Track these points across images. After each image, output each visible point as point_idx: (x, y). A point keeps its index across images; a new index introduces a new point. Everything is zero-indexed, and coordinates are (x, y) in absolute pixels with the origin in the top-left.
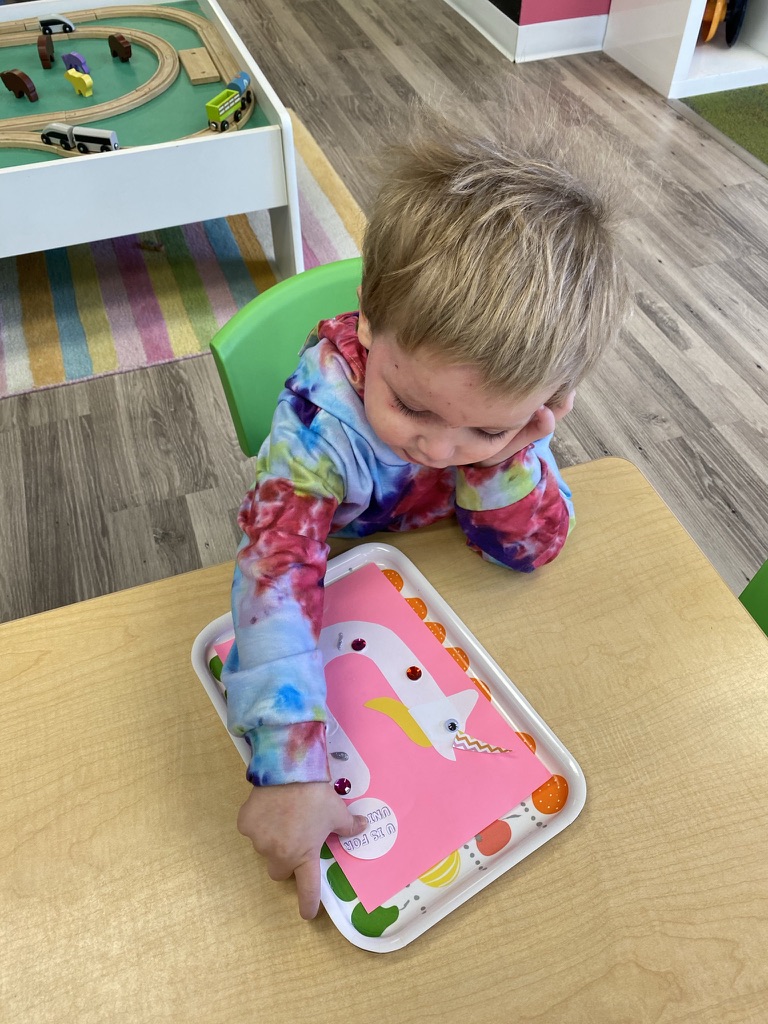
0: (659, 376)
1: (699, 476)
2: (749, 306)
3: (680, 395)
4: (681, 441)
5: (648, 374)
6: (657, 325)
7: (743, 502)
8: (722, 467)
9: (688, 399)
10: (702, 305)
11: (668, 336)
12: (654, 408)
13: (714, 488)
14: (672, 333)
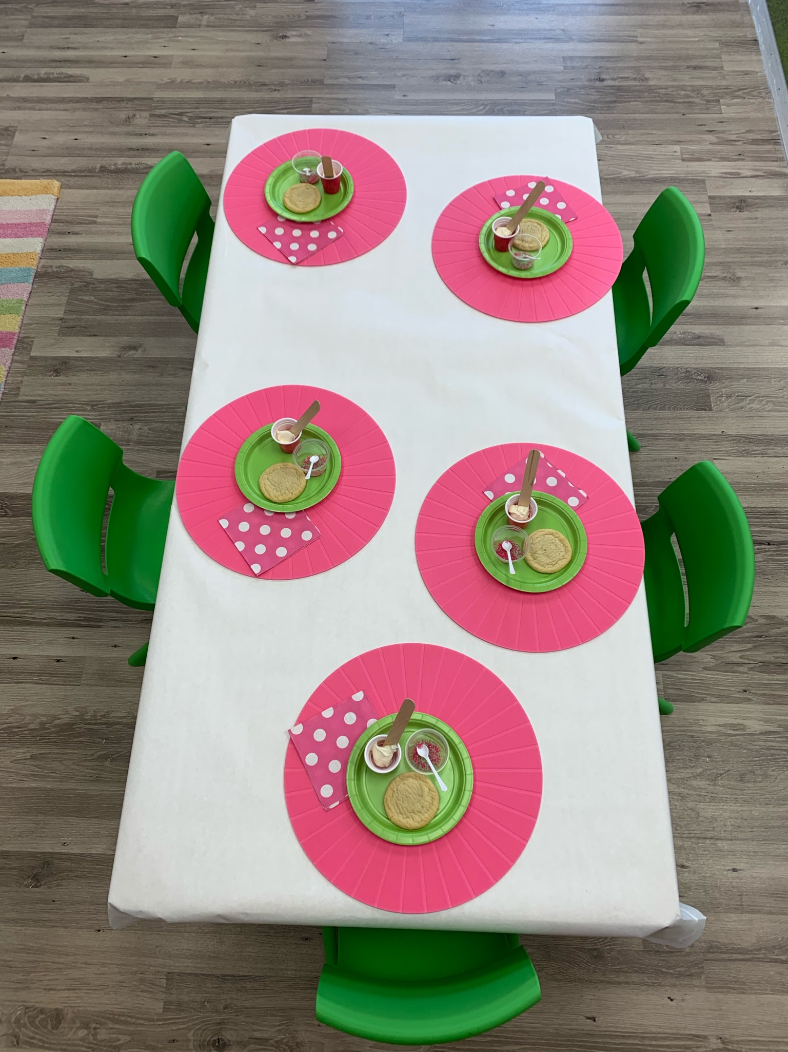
0: (100, 101)
1: (180, 120)
2: (76, 34)
3: (121, 100)
4: (151, 115)
5: (94, 105)
6: (58, 82)
7: (207, 112)
8: (181, 108)
9: (126, 98)
10: (58, 54)
11: (72, 82)
12: (123, 115)
13: (191, 118)
14: (71, 79)
